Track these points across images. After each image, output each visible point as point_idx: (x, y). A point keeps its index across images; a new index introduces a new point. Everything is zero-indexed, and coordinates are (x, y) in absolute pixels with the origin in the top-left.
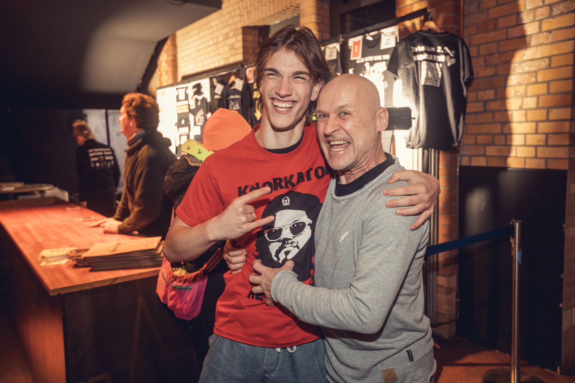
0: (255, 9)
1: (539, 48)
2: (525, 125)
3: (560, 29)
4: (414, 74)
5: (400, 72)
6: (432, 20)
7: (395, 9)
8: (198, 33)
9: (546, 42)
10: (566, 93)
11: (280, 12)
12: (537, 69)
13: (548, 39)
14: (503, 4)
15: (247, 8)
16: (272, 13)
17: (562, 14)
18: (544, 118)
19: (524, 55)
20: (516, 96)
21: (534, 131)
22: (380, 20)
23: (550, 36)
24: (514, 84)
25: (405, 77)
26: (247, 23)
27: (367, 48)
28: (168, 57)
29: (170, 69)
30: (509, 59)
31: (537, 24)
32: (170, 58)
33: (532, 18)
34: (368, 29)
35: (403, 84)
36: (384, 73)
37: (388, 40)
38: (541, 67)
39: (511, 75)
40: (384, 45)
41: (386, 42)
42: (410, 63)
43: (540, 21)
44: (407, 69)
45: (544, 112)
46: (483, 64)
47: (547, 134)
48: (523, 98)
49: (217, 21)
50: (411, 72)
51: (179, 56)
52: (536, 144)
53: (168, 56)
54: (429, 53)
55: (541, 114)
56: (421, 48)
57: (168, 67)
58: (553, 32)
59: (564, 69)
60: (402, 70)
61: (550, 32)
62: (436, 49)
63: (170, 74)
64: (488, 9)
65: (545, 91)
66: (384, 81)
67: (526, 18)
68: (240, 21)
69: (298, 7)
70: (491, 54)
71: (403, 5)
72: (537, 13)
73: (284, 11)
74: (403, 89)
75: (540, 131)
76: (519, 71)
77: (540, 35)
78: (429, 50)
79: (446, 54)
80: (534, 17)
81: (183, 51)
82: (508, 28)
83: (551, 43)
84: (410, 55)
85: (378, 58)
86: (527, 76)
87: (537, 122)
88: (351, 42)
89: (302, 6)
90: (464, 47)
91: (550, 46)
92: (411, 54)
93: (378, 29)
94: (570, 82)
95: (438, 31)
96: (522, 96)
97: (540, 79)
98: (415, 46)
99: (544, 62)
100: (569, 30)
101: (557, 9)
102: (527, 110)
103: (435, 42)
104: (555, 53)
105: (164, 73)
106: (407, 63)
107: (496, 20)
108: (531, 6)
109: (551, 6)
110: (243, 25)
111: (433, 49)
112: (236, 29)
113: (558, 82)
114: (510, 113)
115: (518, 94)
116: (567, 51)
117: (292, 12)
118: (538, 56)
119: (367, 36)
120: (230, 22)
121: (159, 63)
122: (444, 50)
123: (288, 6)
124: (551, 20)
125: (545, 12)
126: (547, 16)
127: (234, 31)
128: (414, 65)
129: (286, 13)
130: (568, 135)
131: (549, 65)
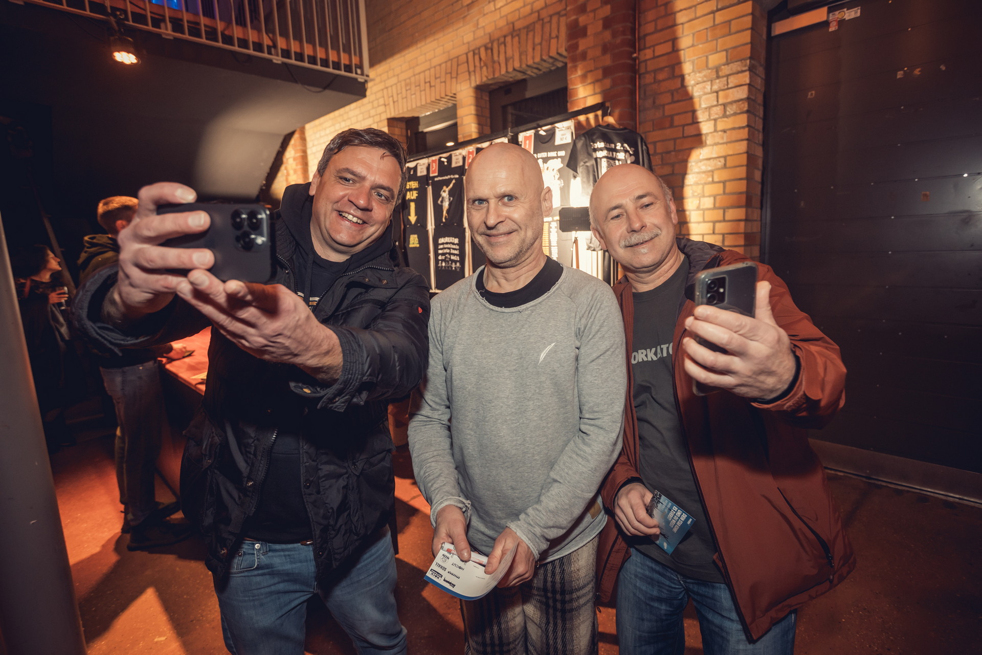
0: (403, 99)
1: (715, 147)
2: (703, 225)
3: (734, 129)
4: (594, 171)
5: (580, 170)
6: (610, 115)
7: (567, 102)
8: (333, 125)
9: (721, 141)
10: (741, 193)
11: (432, 102)
12: (713, 168)
13: (723, 138)
14: (678, 101)
15: (392, 96)
16: (423, 103)
17: (735, 114)
18: (721, 218)
19: (700, 154)
20: (693, 196)
21: (712, 232)
22: (554, 115)
23: (725, 135)
24: (692, 183)
25: (585, 175)
26: (393, 114)
27: (540, 143)
28: (295, 153)
29: (300, 167)
30: (686, 158)
31: (713, 122)
32: (299, 154)
33: (708, 117)
34: (541, 122)
35: (583, 182)
36: (560, 170)
37: (563, 135)
38: (717, 167)
39: (689, 174)
40: (558, 141)
41: (562, 137)
42: (589, 160)
43: (715, 120)
44: (587, 166)
45: (721, 212)
46: (660, 163)
47: (723, 235)
48: (700, 198)
49: (357, 112)
50: (591, 170)
51: (309, 152)
53: (296, 151)
54: (609, 150)
55: (718, 214)
56: (600, 145)
57: (297, 165)
58: (728, 132)
59: (738, 169)
60: (581, 168)
61: (724, 131)
62: (616, 146)
63: (300, 172)
64: (664, 105)
65: (721, 192)
66: (558, 179)
67: (701, 116)
68: (386, 112)
69: (454, 96)
70: (668, 152)
71: (575, 98)
72: (712, 112)
73: (438, 100)
74: (583, 187)
75: (716, 232)
76: (697, 170)
77: (715, 134)
78: (608, 146)
79: (626, 151)
80: (709, 116)
81: (313, 146)
82: (684, 126)
83: (726, 143)
84: (590, 152)
85: (553, 154)
86: (703, 175)
87: (714, 222)
88: (521, 137)
89: (459, 96)
90: (643, 144)
91: (725, 145)
92: (590, 150)
93: (552, 123)
94: (745, 182)
95: (617, 126)
96: (700, 195)
97: (716, 179)
98: (594, 142)
99: (720, 161)
100: (742, 130)
101: (731, 109)
102: (704, 210)
103: (615, 138)
104: (731, 152)
105: (291, 172)
106: (586, 160)
107: (672, 117)
108: (705, 104)
109: (725, 105)
110: (389, 116)
111: (613, 146)
112: (381, 121)
113: (733, 182)
114: (687, 213)
115: (696, 194)
116: (741, 152)
117: (446, 102)
118: (714, 156)
119: (540, 131)
120: (373, 112)
121: (285, 160)
122: (624, 147)
123: (443, 95)
124: (725, 119)
125: (719, 111)
126: (721, 115)
127: (377, 123)
128: (593, 162)
129: (439, 103)
130: (743, 235)
131: (725, 164)
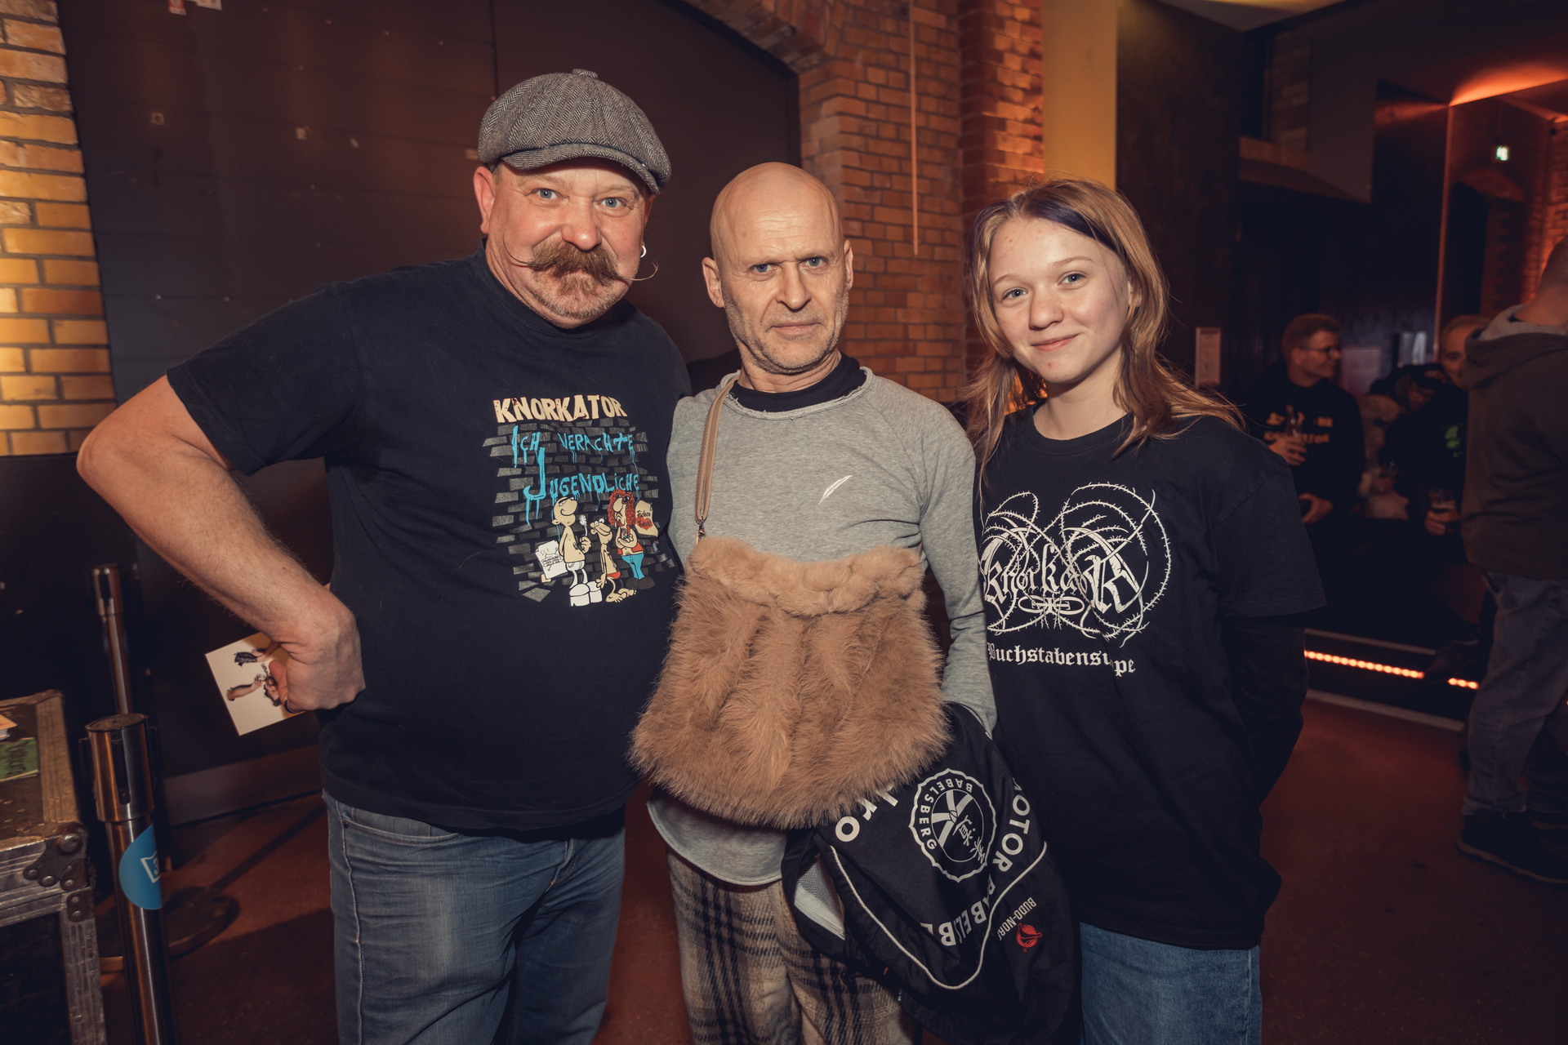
3: (43, 143)
9: (13, 164)
10: (87, 288)
13: (15, 157)
17: (40, 111)
18: (43, 338)
21: (22, 369)
23: (20, 151)
38: (11, 221)
45: (42, 325)
47: (57, 376)
52: (32, 397)
55: (36, 330)
58: (27, 146)
59: (71, 234)
61: (18, 142)
65: (35, 279)
75: (35, 368)
83: (28, 170)
87: (26, 348)
91: (25, 175)
94: (92, 266)
97: (13, 247)
99: (17, 210)
100: (64, 152)
101: (26, 96)
104: (43, 195)
109: (7, 83)
113: (63, 262)
116: (72, 199)
124: (13, 115)
131: (33, 218)
